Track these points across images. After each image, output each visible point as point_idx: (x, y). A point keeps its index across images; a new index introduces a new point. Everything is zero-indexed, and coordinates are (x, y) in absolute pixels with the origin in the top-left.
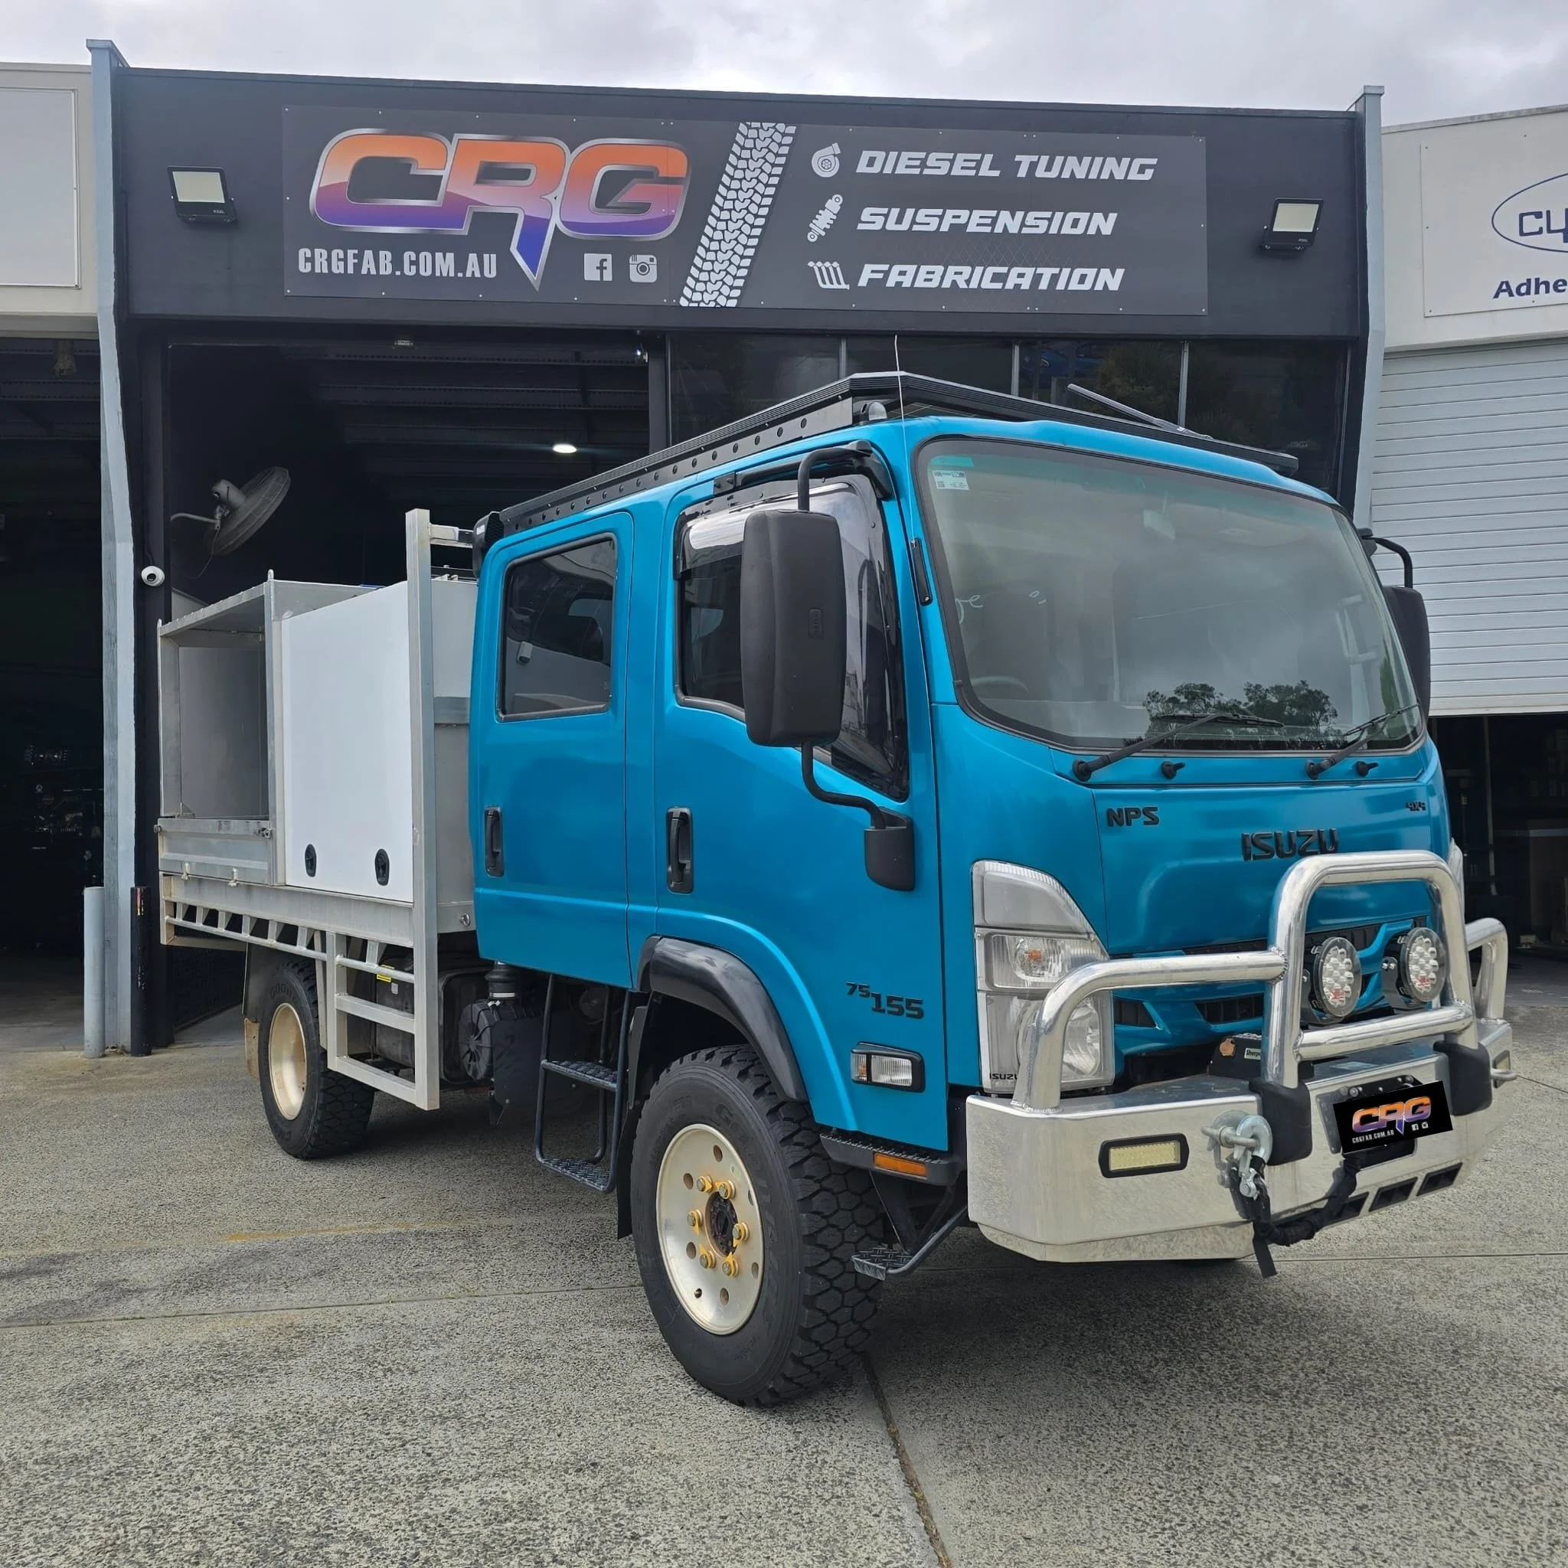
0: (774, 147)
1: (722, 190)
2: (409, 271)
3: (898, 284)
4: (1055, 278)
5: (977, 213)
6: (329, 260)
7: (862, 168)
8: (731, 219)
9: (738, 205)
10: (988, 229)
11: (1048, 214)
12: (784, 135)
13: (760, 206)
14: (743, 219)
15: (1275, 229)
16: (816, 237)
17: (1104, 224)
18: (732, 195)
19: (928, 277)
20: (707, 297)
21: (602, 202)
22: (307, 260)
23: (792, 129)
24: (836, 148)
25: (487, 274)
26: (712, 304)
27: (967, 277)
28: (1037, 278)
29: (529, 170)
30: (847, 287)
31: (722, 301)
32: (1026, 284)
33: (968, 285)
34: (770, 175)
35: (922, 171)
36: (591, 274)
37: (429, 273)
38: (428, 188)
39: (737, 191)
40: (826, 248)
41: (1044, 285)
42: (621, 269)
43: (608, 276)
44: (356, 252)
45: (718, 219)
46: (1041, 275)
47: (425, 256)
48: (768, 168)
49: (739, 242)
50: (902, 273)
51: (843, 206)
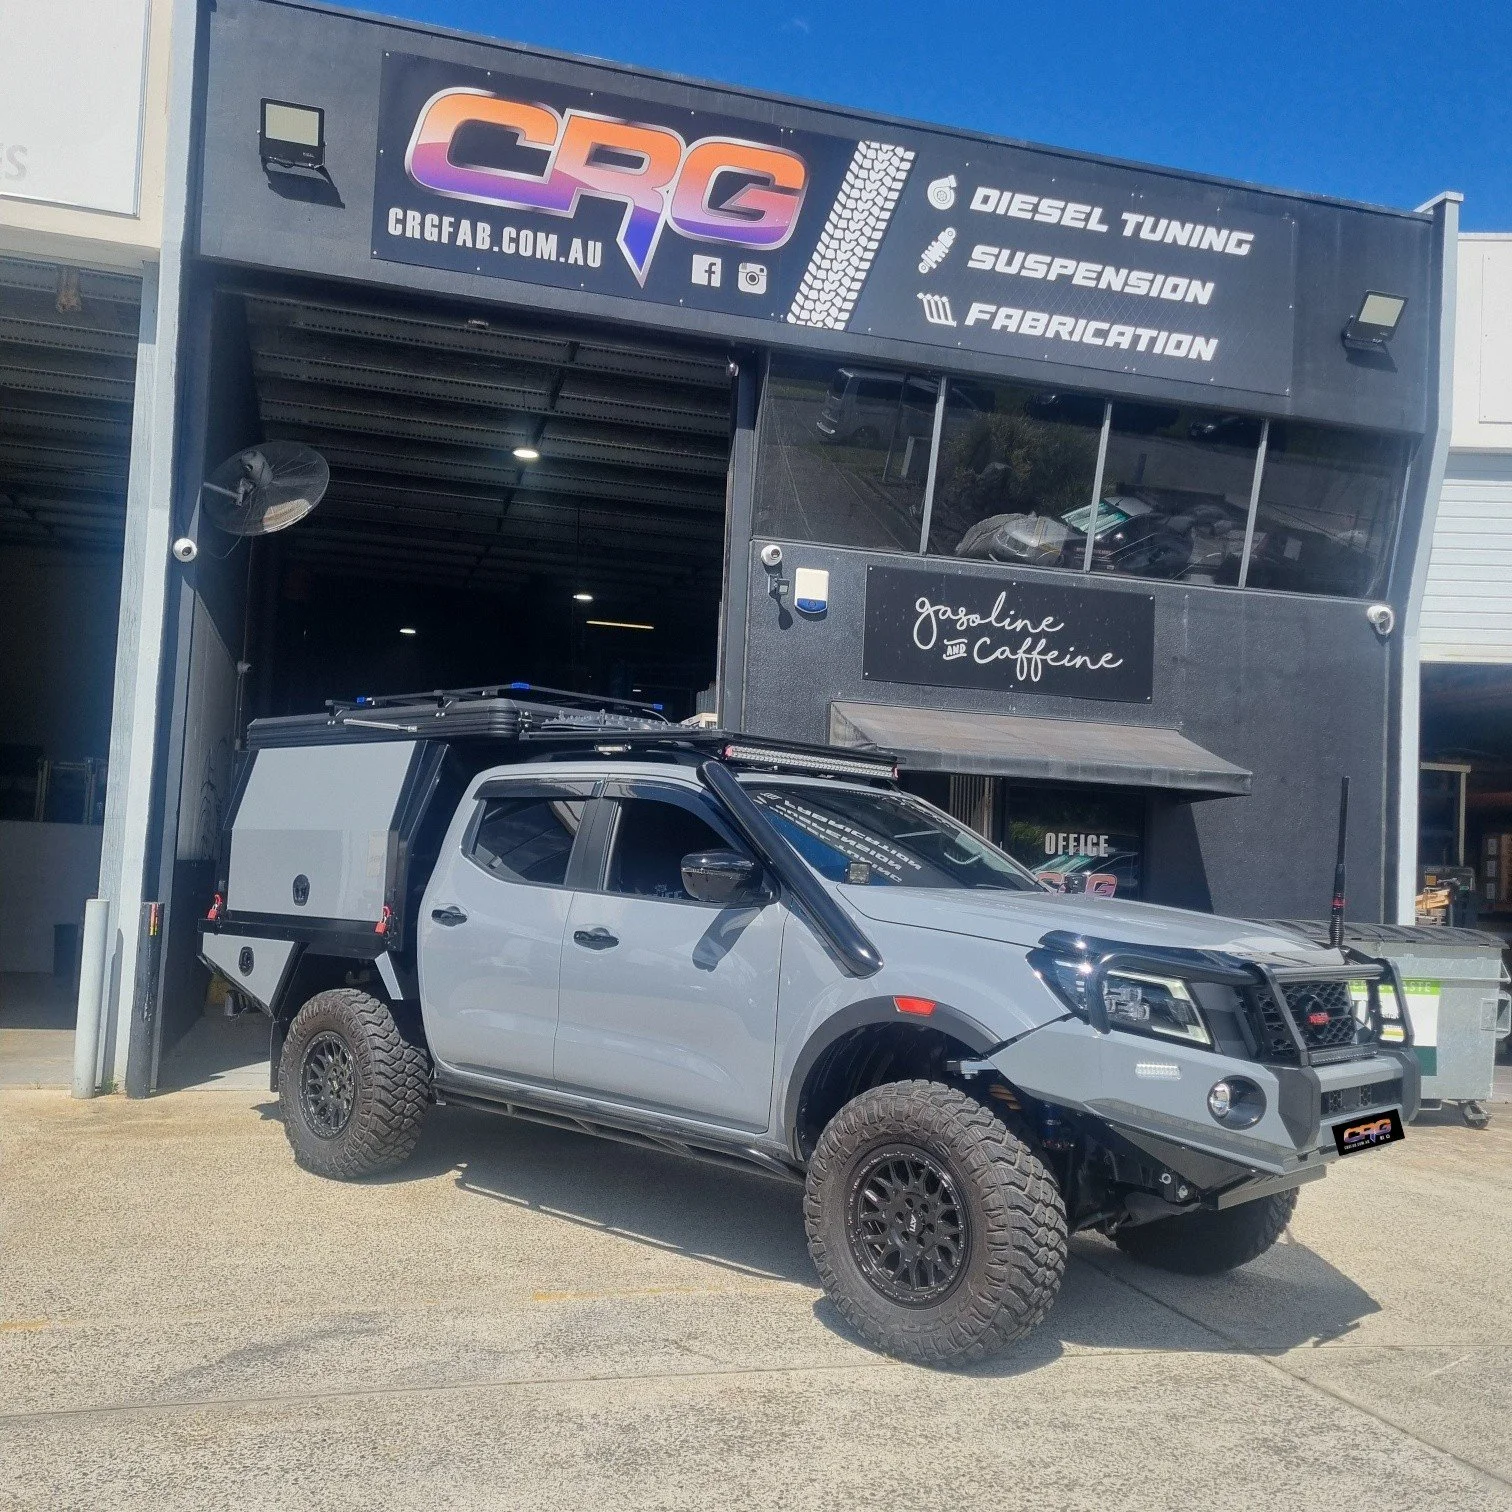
0: (892, 171)
1: (837, 207)
2: (508, 248)
3: (1005, 327)
4: (1153, 341)
5: (1084, 266)
6: (422, 224)
7: (976, 205)
8: (844, 239)
9: (853, 226)
10: (1092, 284)
11: (1150, 276)
12: (902, 160)
13: (874, 229)
15: (1362, 319)
17: (1201, 292)
18: (847, 214)
19: (1033, 323)
20: (815, 317)
21: (716, 202)
22: (398, 221)
23: (910, 155)
24: (951, 181)
25: (590, 263)
26: (820, 325)
27: (1070, 329)
28: (1136, 339)
30: (954, 324)
31: (830, 323)
32: (1125, 344)
33: (1071, 337)
34: (886, 199)
35: (1034, 216)
36: (699, 277)
37: (529, 253)
38: (535, 161)
39: (852, 210)
40: (937, 281)
41: (1142, 347)
42: (730, 275)
43: (716, 282)
44: (452, 220)
45: (832, 237)
46: (1140, 336)
47: (526, 234)
48: (884, 191)
49: (850, 264)
50: (1009, 317)
51: (957, 241)
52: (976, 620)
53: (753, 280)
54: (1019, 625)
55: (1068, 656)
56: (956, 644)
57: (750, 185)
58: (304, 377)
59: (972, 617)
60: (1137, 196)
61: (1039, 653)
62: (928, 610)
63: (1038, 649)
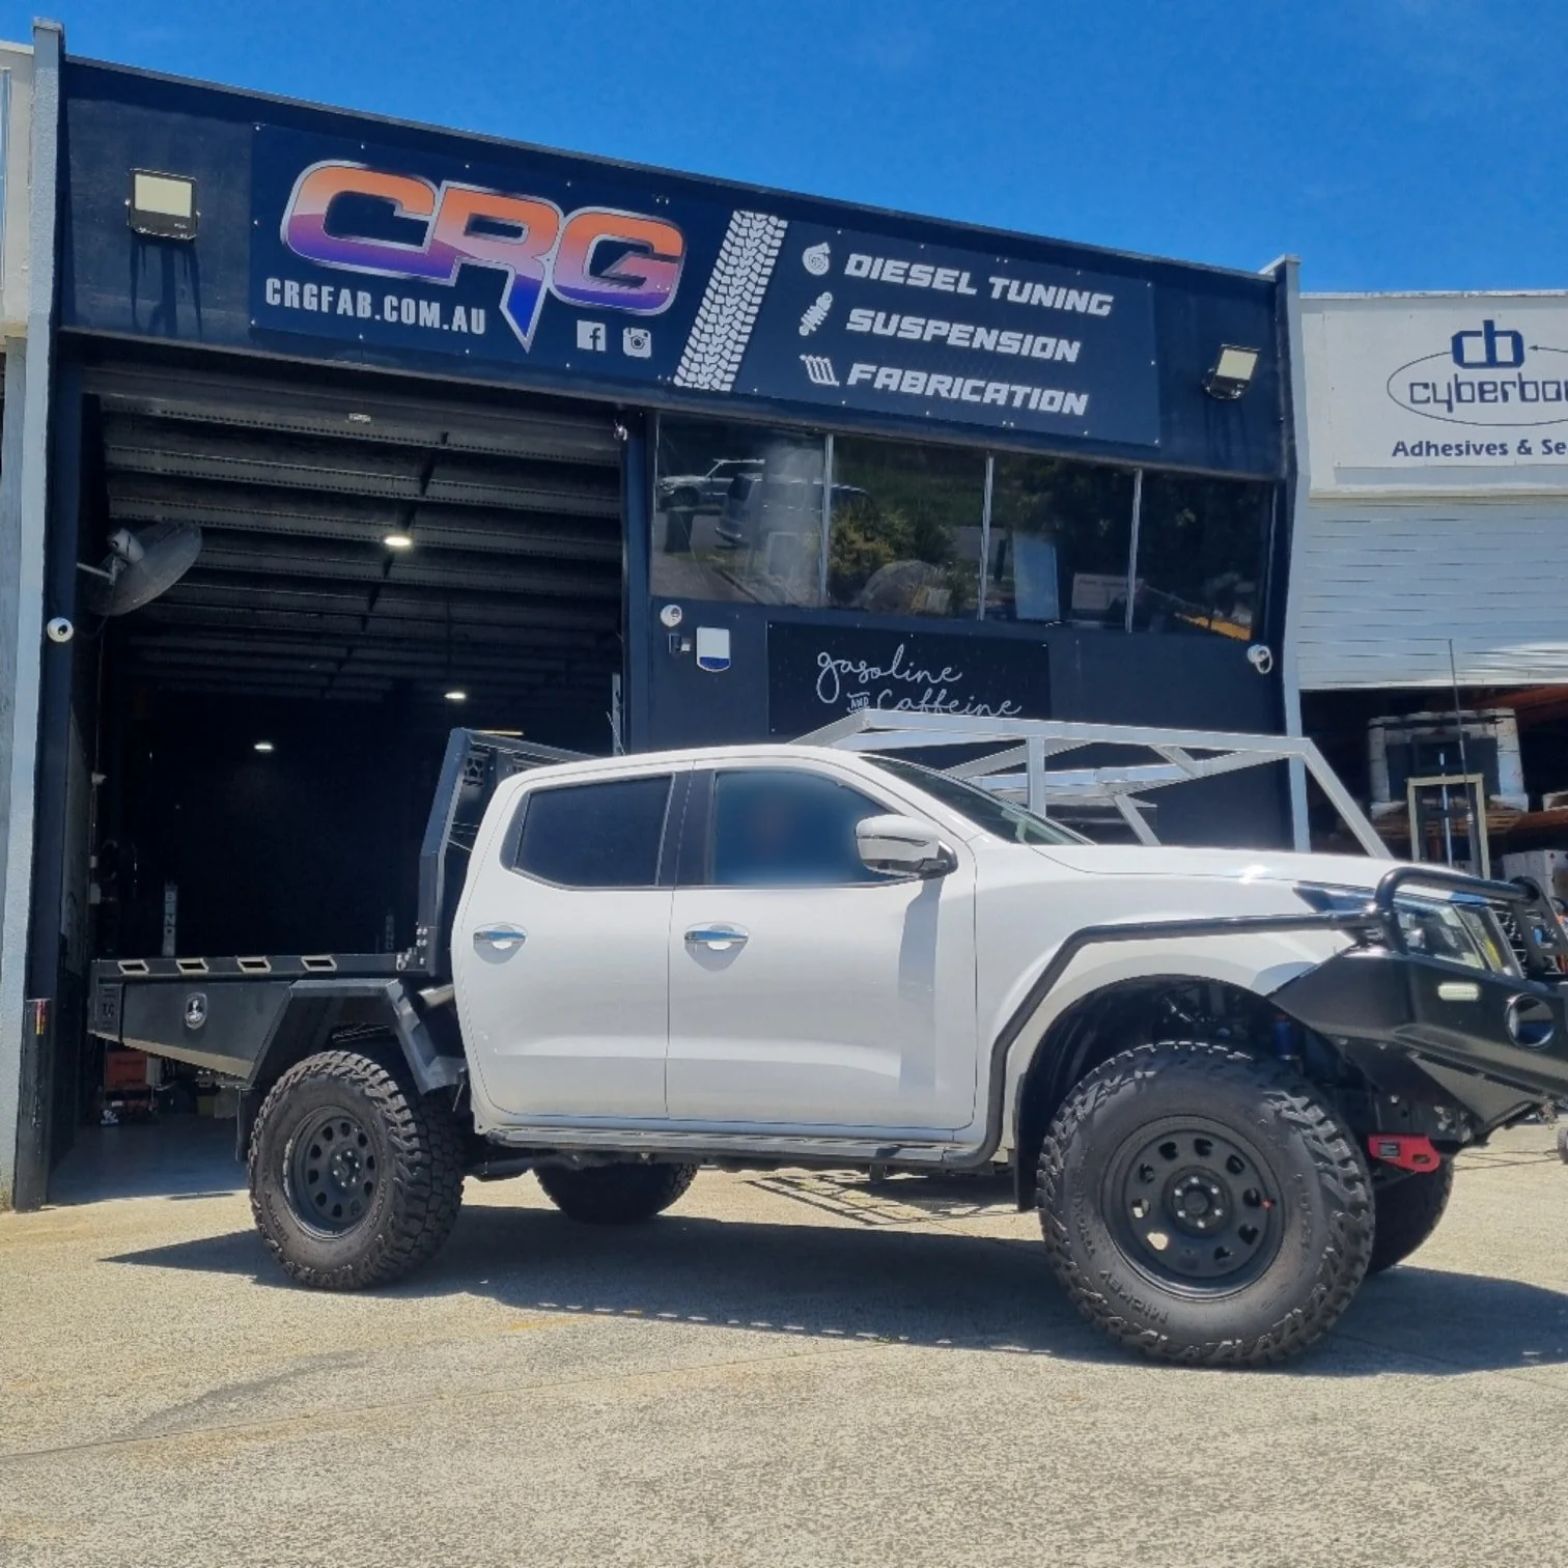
0: (767, 239)
1: (716, 273)
2: (390, 316)
3: (886, 387)
4: (1027, 398)
5: (957, 327)
6: (301, 295)
7: (850, 270)
8: (725, 304)
9: (732, 291)
10: (966, 344)
11: (1019, 336)
12: (776, 228)
14: (737, 305)
15: (1219, 374)
17: (1069, 351)
18: (726, 280)
19: (913, 382)
20: (701, 379)
22: (275, 291)
23: (784, 224)
24: (825, 248)
25: (474, 330)
26: (706, 387)
27: (949, 387)
28: (1011, 396)
30: (837, 384)
31: (716, 385)
32: (1001, 402)
33: (950, 395)
34: (763, 265)
35: (906, 280)
36: (584, 341)
37: (412, 321)
38: (414, 231)
39: (731, 276)
41: (1017, 403)
42: (615, 340)
43: (601, 346)
44: (332, 289)
45: (713, 302)
46: (1015, 393)
47: (408, 303)
48: (760, 258)
49: (732, 328)
50: (889, 376)
51: (833, 305)
52: (877, 672)
53: (638, 344)
54: (919, 676)
55: (968, 705)
56: (859, 698)
57: (630, 253)
58: (159, 470)
59: (873, 670)
60: (1002, 261)
61: (940, 703)
62: (830, 664)
63: (940, 699)
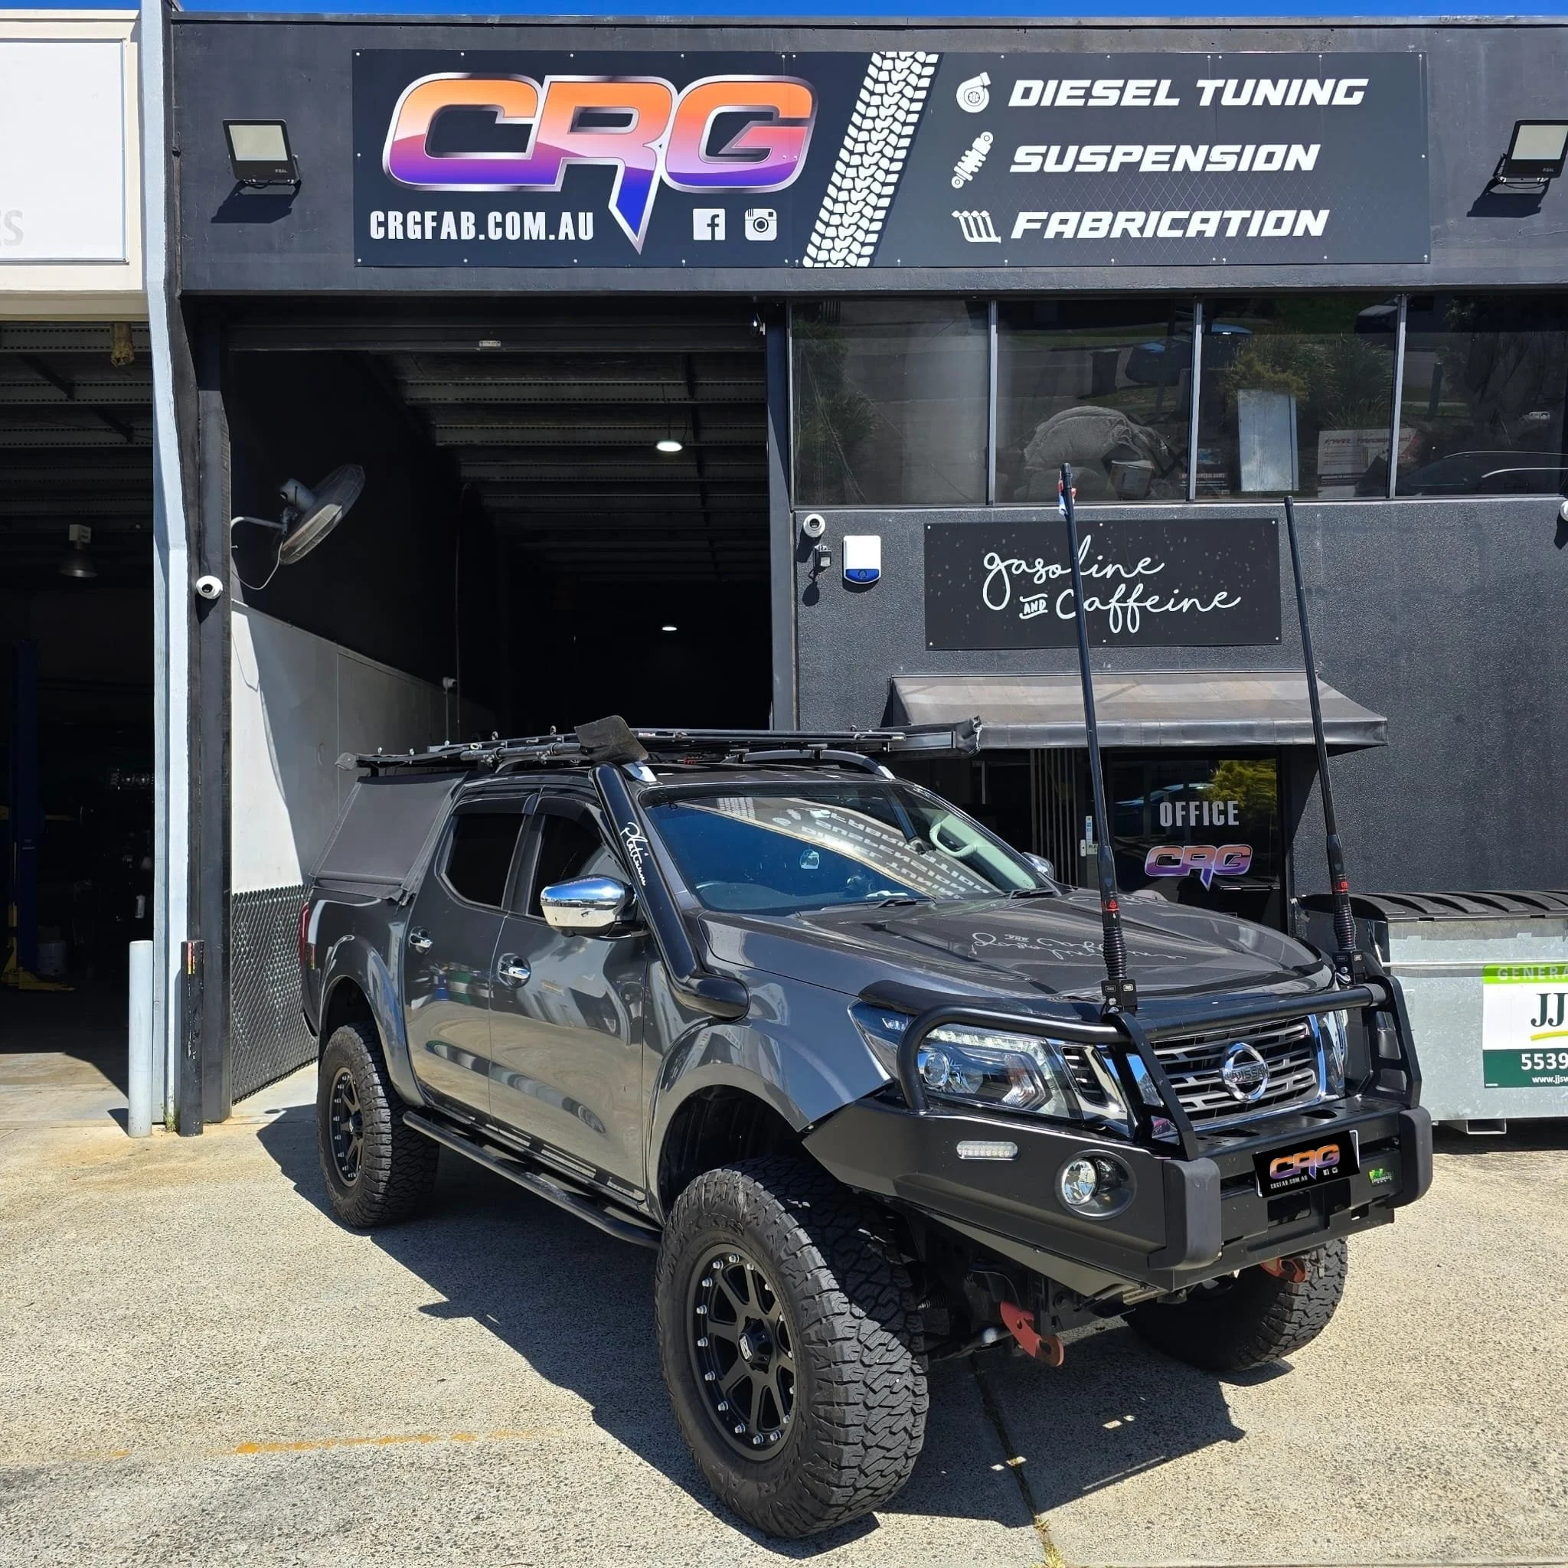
0: (913, 80)
1: (852, 130)
2: (495, 234)
3: (1059, 234)
4: (1245, 223)
5: (1152, 149)
6: (404, 224)
7: (1016, 100)
8: (862, 165)
9: (871, 148)
10: (1165, 168)
11: (1237, 148)
12: (924, 65)
13: (896, 148)
14: (877, 164)
15: (1515, 156)
16: (962, 183)
17: (1305, 158)
18: (863, 136)
19: (1094, 225)
20: (834, 256)
21: (714, 149)
22: (380, 224)
23: (933, 58)
24: (984, 78)
25: (582, 236)
26: (841, 264)
27: (1140, 225)
28: (1224, 223)
29: (631, 115)
30: (998, 240)
31: (852, 260)
32: (1211, 231)
33: (1142, 234)
34: (908, 112)
35: (1086, 102)
36: (701, 232)
37: (517, 236)
38: (517, 137)
39: (869, 131)
40: (975, 194)
41: (1232, 231)
42: (735, 225)
43: (721, 234)
44: (435, 213)
45: (848, 165)
46: (1229, 219)
47: (512, 216)
48: (905, 103)
49: (871, 192)
50: (1064, 222)
51: (994, 145)
52: (1056, 570)
54: (1109, 571)
55: (1172, 600)
56: (1034, 601)
59: (1052, 568)
60: (1215, 58)
61: (1136, 600)
62: (999, 565)
63: (1135, 596)
